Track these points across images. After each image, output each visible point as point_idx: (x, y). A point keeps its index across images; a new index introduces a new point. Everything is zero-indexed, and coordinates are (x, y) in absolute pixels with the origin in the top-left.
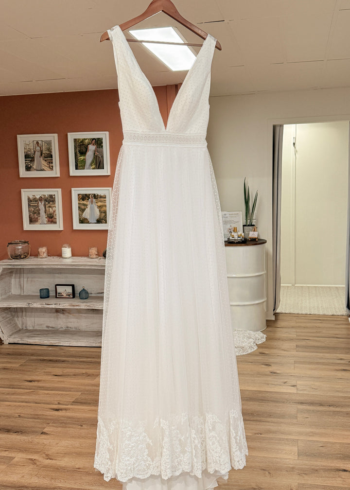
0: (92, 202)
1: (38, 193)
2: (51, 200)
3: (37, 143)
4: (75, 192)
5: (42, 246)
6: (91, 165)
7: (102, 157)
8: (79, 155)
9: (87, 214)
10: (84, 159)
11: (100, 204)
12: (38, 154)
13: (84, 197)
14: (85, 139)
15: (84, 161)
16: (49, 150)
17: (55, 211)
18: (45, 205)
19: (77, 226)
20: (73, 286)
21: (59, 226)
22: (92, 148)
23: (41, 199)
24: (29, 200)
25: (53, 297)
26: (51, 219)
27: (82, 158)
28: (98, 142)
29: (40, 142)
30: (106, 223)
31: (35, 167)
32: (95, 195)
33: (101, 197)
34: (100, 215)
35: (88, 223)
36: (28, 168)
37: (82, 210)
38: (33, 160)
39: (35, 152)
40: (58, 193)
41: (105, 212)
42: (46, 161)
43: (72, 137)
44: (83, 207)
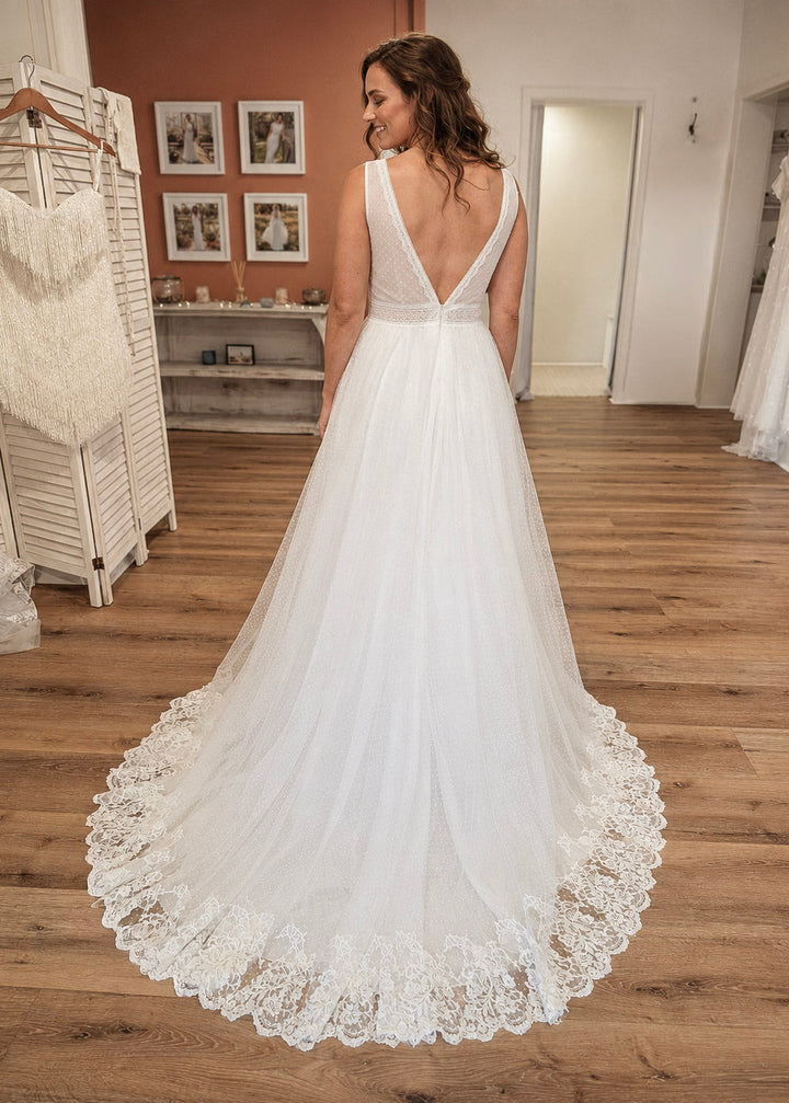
0: (276, 216)
1: (191, 200)
2: (211, 212)
3: (188, 117)
4: (250, 200)
5: (202, 285)
6: (275, 156)
7: (294, 143)
8: (255, 139)
9: (267, 236)
10: (265, 146)
11: (289, 220)
12: (188, 136)
13: (264, 209)
14: (265, 114)
15: (263, 151)
16: (207, 127)
17: (217, 231)
18: (202, 220)
19: (253, 254)
20: (253, 346)
21: (224, 255)
22: (277, 128)
23: (195, 210)
24: (176, 211)
25: (221, 364)
26: (212, 241)
27: (262, 143)
28: (287, 119)
29: (192, 116)
30: (298, 250)
31: (184, 157)
32: (280, 205)
33: (291, 209)
34: (289, 239)
35: (271, 250)
36: (173, 159)
37: (260, 229)
38: (181, 146)
39: (184, 132)
40: (221, 200)
41: (297, 233)
42: (202, 147)
43: (244, 108)
44: (262, 225)
